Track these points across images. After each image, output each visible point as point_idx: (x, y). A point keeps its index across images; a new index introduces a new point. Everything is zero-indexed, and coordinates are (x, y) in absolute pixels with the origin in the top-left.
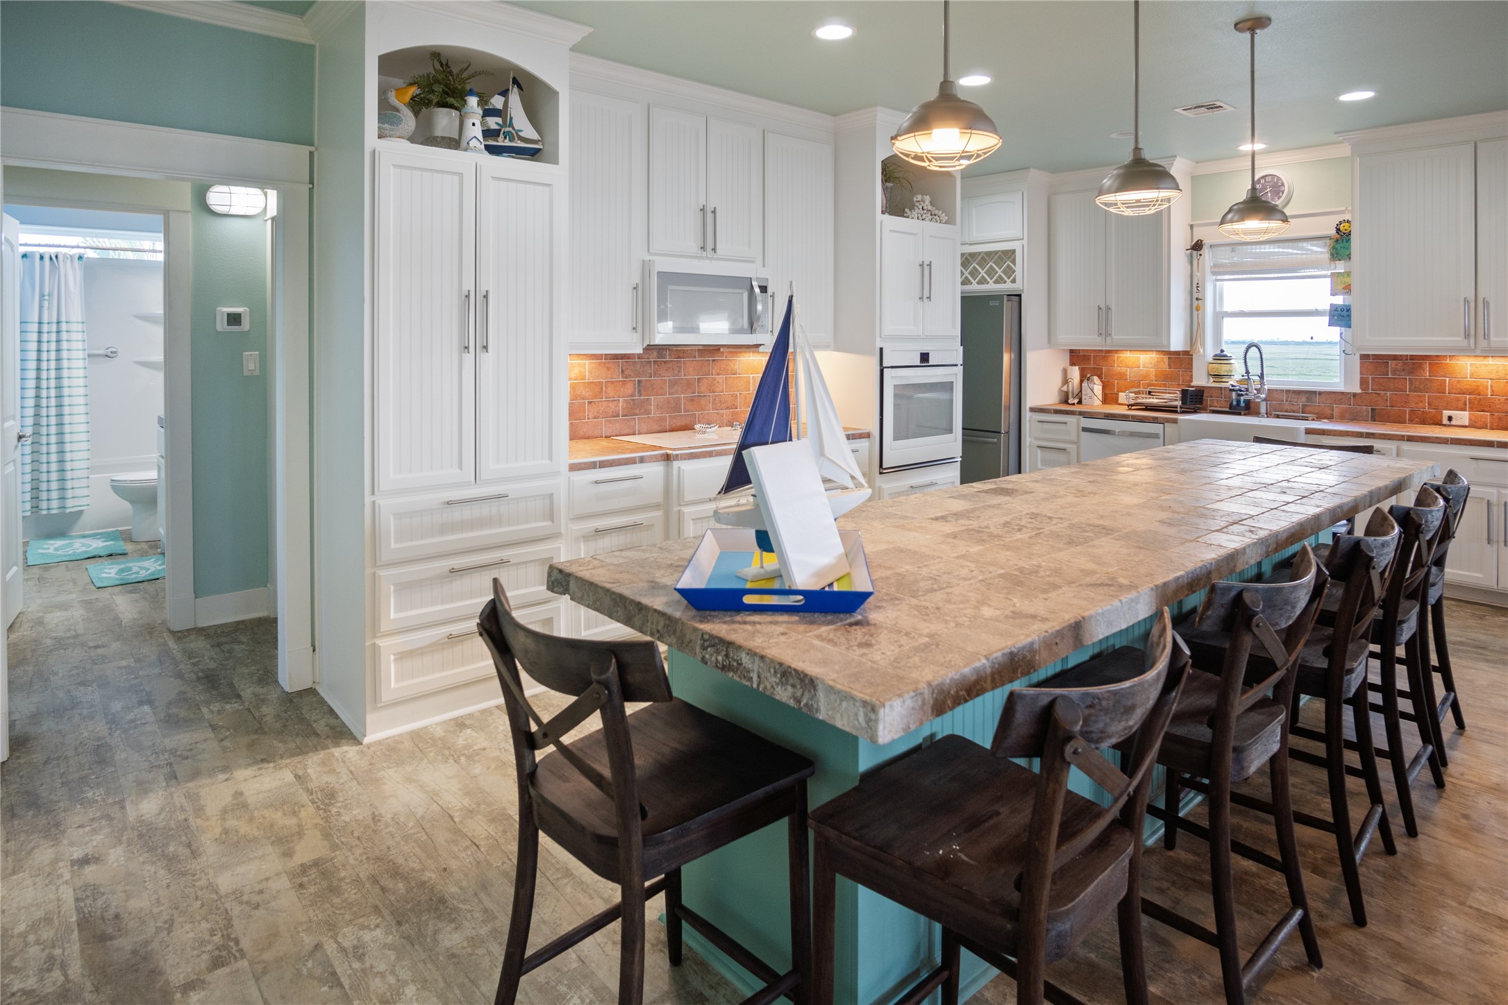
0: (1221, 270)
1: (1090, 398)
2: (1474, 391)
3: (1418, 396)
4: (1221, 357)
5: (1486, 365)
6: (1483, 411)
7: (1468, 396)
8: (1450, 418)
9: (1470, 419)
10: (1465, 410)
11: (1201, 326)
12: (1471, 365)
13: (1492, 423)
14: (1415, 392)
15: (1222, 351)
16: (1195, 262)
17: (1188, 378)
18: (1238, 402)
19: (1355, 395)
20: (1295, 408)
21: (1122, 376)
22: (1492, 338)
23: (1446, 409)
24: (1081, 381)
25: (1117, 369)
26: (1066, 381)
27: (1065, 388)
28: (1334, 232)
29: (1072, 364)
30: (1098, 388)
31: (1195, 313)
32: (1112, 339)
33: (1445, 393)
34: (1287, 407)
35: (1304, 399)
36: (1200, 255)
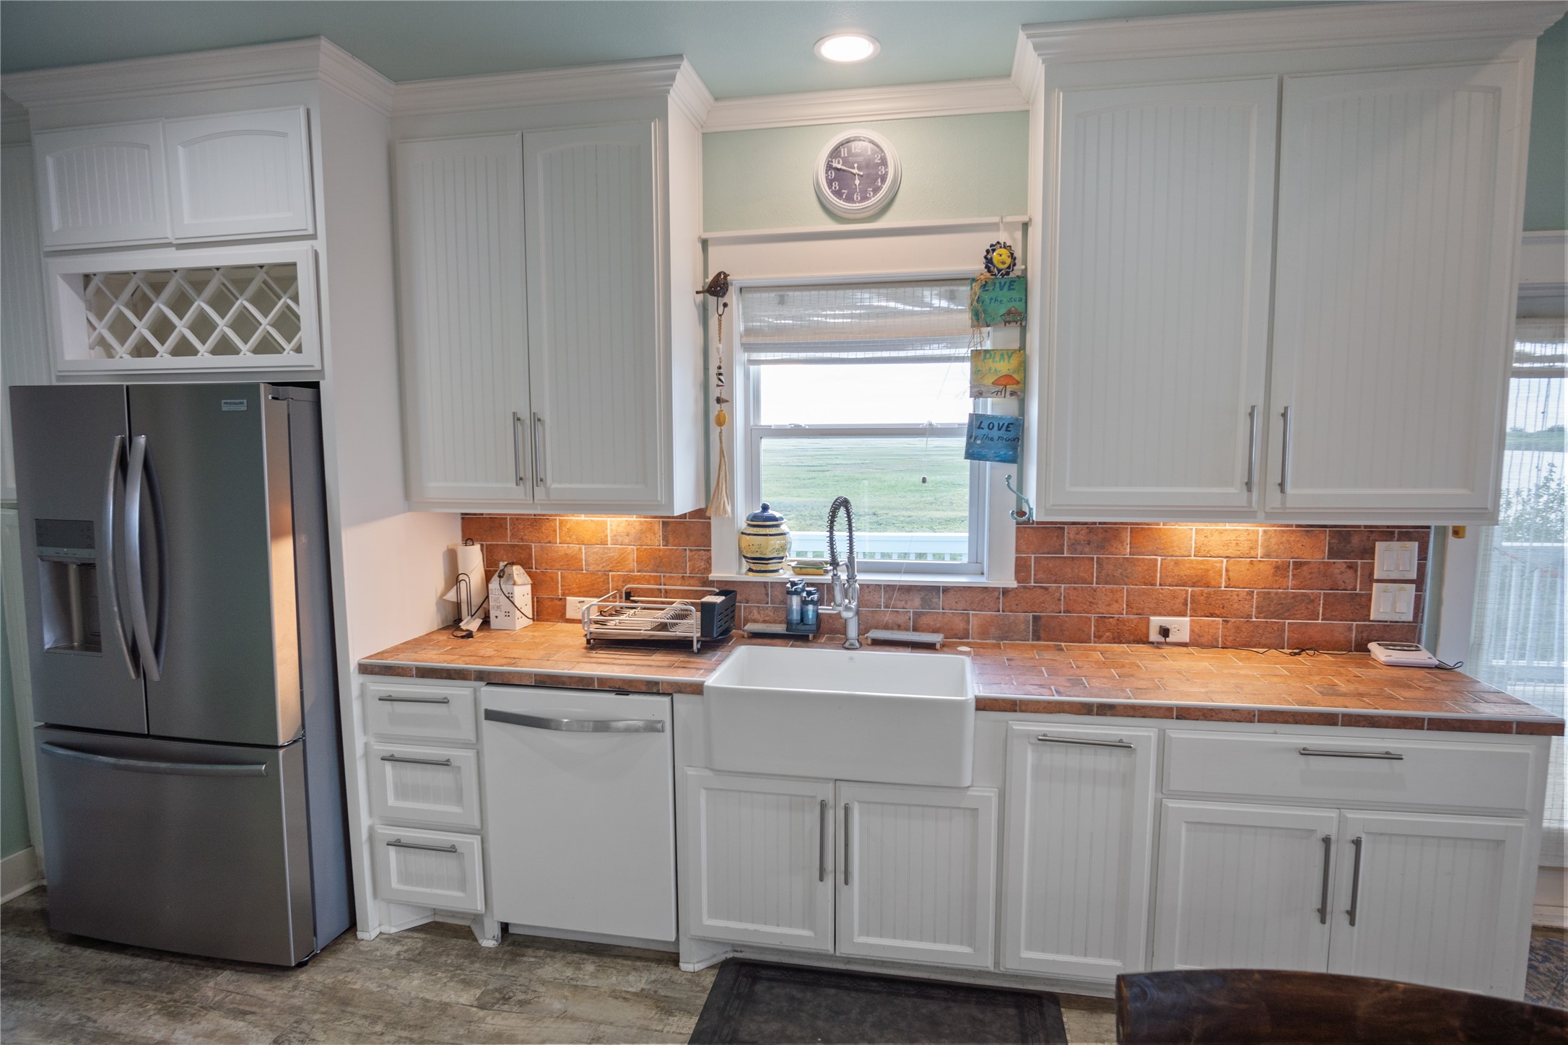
0: (760, 340)
1: (508, 614)
2: (1201, 580)
3: (1112, 591)
4: (763, 521)
5: (1221, 532)
6: (1212, 615)
7: (1190, 590)
8: (1165, 632)
9: (1192, 631)
10: (1183, 614)
11: (726, 455)
12: (1197, 531)
13: (1224, 636)
14: (1107, 583)
15: (765, 508)
16: (713, 321)
17: (703, 565)
18: (803, 614)
19: (1006, 591)
20: (901, 619)
21: (571, 562)
22: (1289, 489)
23: (1155, 614)
24: (488, 577)
25: (561, 547)
26: (454, 578)
27: (452, 596)
28: (978, 267)
29: (468, 540)
30: (522, 593)
31: (715, 430)
32: (547, 490)
33: (1154, 585)
34: (887, 618)
35: (917, 601)
36: (725, 305)
